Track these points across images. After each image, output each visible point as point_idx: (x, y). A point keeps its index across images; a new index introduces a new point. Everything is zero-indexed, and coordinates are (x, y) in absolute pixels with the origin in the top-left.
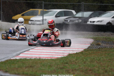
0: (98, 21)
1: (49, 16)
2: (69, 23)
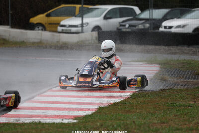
0: (178, 27)
1: (93, 17)
2: (128, 30)
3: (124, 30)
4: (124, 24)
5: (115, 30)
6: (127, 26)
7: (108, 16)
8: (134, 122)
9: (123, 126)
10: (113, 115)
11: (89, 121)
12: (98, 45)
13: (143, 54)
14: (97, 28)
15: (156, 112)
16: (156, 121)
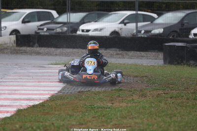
0: (96, 30)
1: (11, 21)
2: (46, 34)
3: (42, 34)
4: (42, 27)
5: (34, 33)
6: (45, 29)
7: (26, 20)
8: (53, 124)
9: (42, 128)
10: (32, 117)
11: (8, 123)
12: (16, 48)
13: (61, 57)
14: (15, 32)
15: (75, 114)
16: (75, 123)
